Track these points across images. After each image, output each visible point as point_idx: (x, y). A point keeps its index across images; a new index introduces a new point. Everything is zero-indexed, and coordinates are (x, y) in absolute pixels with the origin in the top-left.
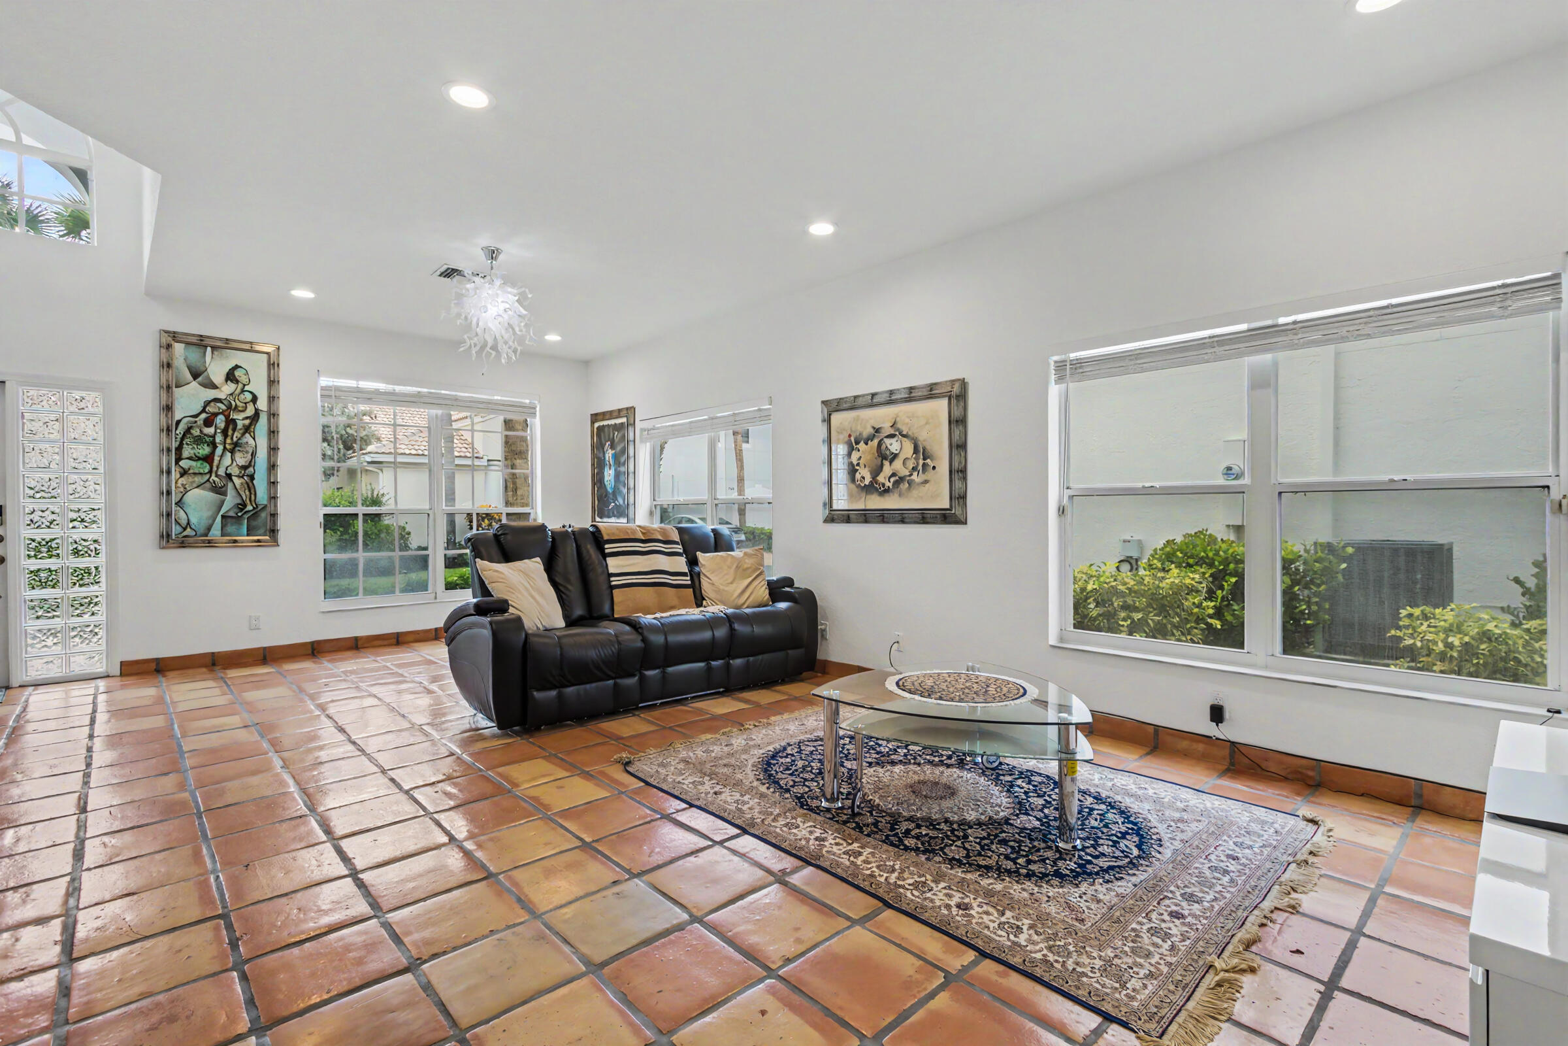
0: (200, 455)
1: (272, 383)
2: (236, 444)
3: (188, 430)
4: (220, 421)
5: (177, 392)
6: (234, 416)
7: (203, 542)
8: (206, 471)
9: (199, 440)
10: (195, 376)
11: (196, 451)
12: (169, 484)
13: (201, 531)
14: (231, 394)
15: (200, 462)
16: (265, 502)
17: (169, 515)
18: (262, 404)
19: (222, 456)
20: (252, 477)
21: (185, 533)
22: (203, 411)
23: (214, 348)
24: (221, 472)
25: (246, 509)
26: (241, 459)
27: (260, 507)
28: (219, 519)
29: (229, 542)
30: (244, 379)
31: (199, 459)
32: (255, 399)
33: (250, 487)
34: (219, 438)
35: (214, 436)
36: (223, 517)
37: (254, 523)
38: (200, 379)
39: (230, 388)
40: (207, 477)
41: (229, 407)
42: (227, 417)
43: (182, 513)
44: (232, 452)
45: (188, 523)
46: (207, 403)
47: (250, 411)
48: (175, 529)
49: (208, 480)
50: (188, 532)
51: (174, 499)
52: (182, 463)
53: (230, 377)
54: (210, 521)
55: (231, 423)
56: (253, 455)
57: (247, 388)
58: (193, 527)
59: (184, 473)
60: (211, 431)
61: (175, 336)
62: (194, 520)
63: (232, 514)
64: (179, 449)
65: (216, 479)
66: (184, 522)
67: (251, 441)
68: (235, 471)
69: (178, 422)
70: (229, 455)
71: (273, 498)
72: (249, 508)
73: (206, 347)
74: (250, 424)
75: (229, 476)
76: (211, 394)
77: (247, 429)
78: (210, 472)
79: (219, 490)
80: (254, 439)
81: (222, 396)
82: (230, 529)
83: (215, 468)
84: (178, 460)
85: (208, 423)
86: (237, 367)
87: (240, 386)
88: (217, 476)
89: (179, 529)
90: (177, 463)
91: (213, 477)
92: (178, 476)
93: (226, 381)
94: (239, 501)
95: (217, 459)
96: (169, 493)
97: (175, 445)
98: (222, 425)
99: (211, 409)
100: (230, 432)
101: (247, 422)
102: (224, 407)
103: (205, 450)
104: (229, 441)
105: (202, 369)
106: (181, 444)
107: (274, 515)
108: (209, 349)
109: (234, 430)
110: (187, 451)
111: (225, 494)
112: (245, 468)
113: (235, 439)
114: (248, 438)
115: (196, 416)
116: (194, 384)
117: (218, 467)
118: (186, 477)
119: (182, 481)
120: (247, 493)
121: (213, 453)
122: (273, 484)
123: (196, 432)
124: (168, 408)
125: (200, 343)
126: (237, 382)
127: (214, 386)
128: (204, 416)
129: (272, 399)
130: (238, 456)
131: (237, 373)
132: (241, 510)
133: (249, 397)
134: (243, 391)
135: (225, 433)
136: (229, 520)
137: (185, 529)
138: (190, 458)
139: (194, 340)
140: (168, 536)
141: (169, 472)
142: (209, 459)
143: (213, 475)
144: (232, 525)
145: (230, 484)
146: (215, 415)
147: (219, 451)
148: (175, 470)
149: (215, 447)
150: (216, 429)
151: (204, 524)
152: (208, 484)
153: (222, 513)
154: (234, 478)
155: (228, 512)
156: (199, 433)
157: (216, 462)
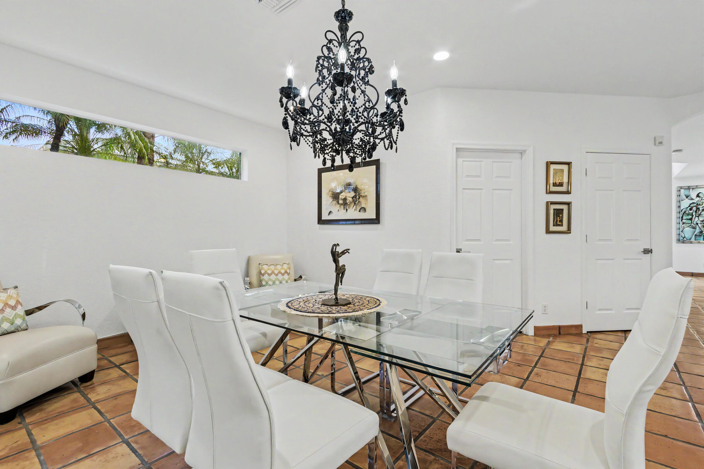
0: (688, 218)
2: (700, 215)
3: (685, 212)
4: (694, 209)
5: (682, 202)
6: (698, 207)
7: (689, 242)
9: (688, 215)
10: (687, 197)
11: (687, 218)
12: (679, 226)
13: (688, 239)
19: (695, 218)
22: (689, 206)
23: (692, 189)
24: (695, 223)
28: (694, 235)
29: (697, 242)
34: (694, 214)
35: (692, 213)
36: (695, 235)
38: (689, 198)
39: (698, 198)
40: (690, 224)
41: (697, 204)
42: (697, 207)
43: (683, 234)
44: (698, 217)
46: (691, 204)
49: (691, 225)
50: (685, 239)
51: (681, 230)
52: (683, 221)
53: (698, 196)
55: (698, 209)
59: (684, 223)
60: (691, 212)
61: (681, 188)
62: (686, 236)
63: (698, 234)
64: (682, 217)
65: (693, 225)
68: (699, 222)
69: (682, 210)
70: (697, 218)
73: (690, 189)
75: (697, 224)
76: (692, 201)
78: (691, 223)
79: (694, 228)
81: (695, 201)
83: (693, 222)
84: (682, 220)
85: (691, 209)
86: (700, 193)
87: (701, 198)
88: (693, 224)
89: (682, 238)
90: (682, 221)
91: (692, 224)
93: (697, 197)
94: (701, 231)
96: (679, 229)
97: (681, 216)
99: (692, 205)
100: (697, 211)
103: (690, 217)
104: (697, 214)
106: (683, 215)
108: (691, 189)
109: (699, 210)
110: (684, 217)
111: (696, 229)
116: (687, 199)
117: (694, 221)
118: (684, 224)
119: (683, 226)
123: (687, 212)
124: (679, 207)
125: (689, 188)
126: (700, 197)
127: (692, 199)
128: (690, 208)
131: (700, 195)
134: (702, 199)
135: (696, 212)
137: (684, 238)
139: (687, 188)
140: (679, 240)
141: (679, 223)
142: (691, 219)
143: (692, 223)
145: (697, 226)
146: (693, 207)
147: (694, 217)
148: (681, 223)
149: (693, 216)
150: (693, 211)
151: (690, 237)
152: (691, 226)
153: (695, 234)
154: (698, 224)
155: (697, 234)
156: (688, 213)
157: (693, 220)
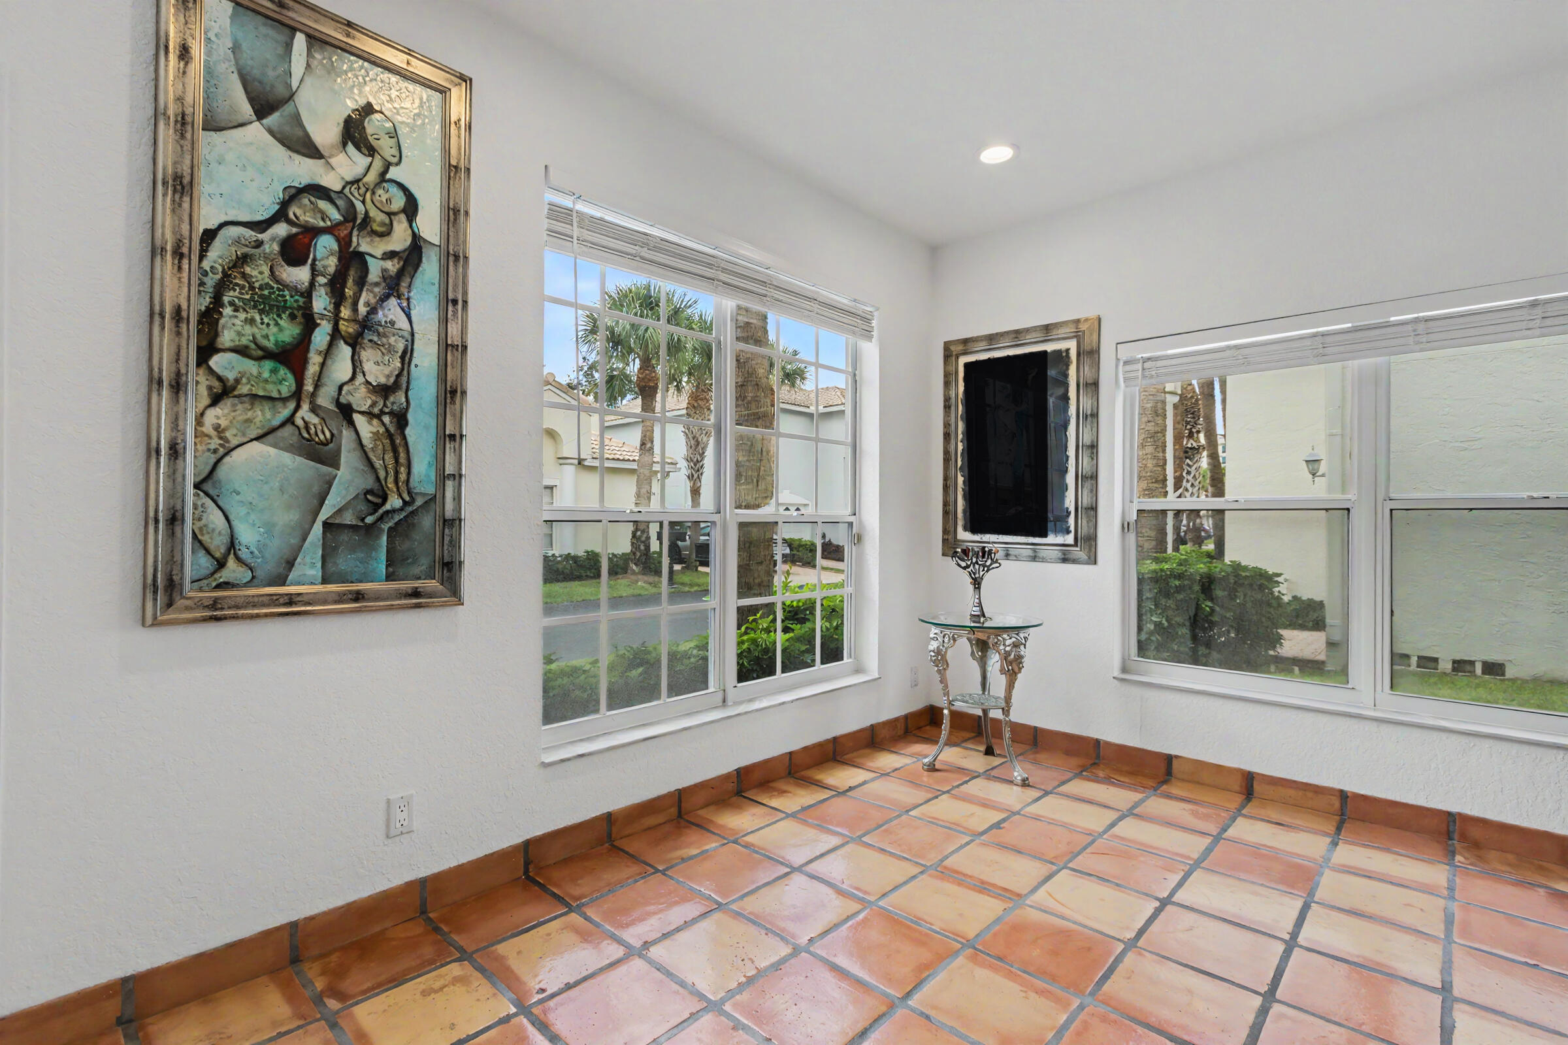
0: (270, 344)
1: (454, 171)
2: (364, 324)
3: (237, 265)
4: (325, 251)
5: (208, 143)
7: (274, 600)
8: (286, 390)
9: (266, 299)
10: (263, 106)
11: (259, 331)
12: (176, 422)
13: (268, 565)
14: (356, 181)
15: (268, 365)
16: (431, 490)
17: (174, 519)
18: (429, 225)
19: (328, 353)
20: (401, 420)
21: (224, 575)
22: (280, 215)
23: (313, 38)
24: (325, 400)
25: (388, 507)
26: (377, 369)
27: (419, 502)
28: (318, 529)
29: (340, 598)
30: (386, 147)
31: (268, 355)
32: (411, 208)
33: (398, 441)
34: (321, 302)
35: (308, 294)
36: (326, 525)
37: (403, 546)
38: (273, 119)
39: (351, 163)
40: (286, 412)
41: (350, 215)
42: (344, 244)
43: (215, 518)
44: (354, 343)
45: (232, 546)
46: (294, 195)
47: (400, 239)
48: (193, 564)
49: (290, 420)
50: (233, 572)
51: (190, 470)
52: (216, 362)
53: (354, 133)
54: (294, 541)
55: (352, 260)
56: (407, 356)
57: (393, 173)
58: (244, 554)
59: (222, 393)
60: (300, 275)
62: (247, 536)
63: (349, 518)
64: (209, 319)
65: (314, 420)
66: (218, 544)
67: (402, 323)
68: (360, 398)
69: (209, 236)
70: (345, 351)
71: (450, 477)
72: (394, 502)
73: (294, 30)
74: (400, 273)
75: (346, 411)
76: (303, 171)
77: (394, 286)
78: (297, 395)
79: (320, 453)
80: (408, 314)
81: (332, 182)
82: (345, 562)
83: (309, 387)
84: (206, 351)
85: (293, 251)
86: (368, 109)
87: (378, 165)
88: (314, 409)
89: (205, 563)
90: (202, 359)
91: (304, 412)
92: (206, 401)
93: (344, 145)
94: (370, 483)
95: (315, 360)
96: (175, 451)
97: (197, 301)
98: (332, 264)
99: (302, 212)
100: (350, 289)
101: (392, 266)
102: (336, 216)
103: (286, 331)
104: (345, 312)
105: (281, 91)
106: (216, 303)
107: (453, 524)
108: (300, 40)
109: (361, 282)
110: (232, 329)
111: (332, 461)
112: (384, 391)
113: (362, 309)
114: (392, 311)
115: (260, 226)
116: (256, 132)
117: (317, 386)
118: (227, 403)
119: (213, 416)
120: (389, 457)
121: (304, 341)
122: (449, 439)
123: (259, 272)
124: (180, 187)
125: (279, 12)
126: (371, 151)
127: (308, 149)
128: (281, 230)
129: (454, 215)
130: (369, 356)
131: (373, 125)
132: (377, 506)
133: (399, 202)
134: (383, 177)
135: (336, 287)
136: (345, 537)
137: (221, 564)
138: (242, 351)
140: (172, 586)
141: (178, 387)
142: (292, 357)
143: (305, 407)
144: (353, 550)
145: (347, 435)
146: (313, 232)
147: (321, 337)
148: (199, 387)
149: (309, 323)
150: (314, 272)
151: (276, 547)
152: (289, 429)
153: (324, 515)
154: (357, 418)
155: (340, 511)
156: (266, 278)
157: (312, 369)
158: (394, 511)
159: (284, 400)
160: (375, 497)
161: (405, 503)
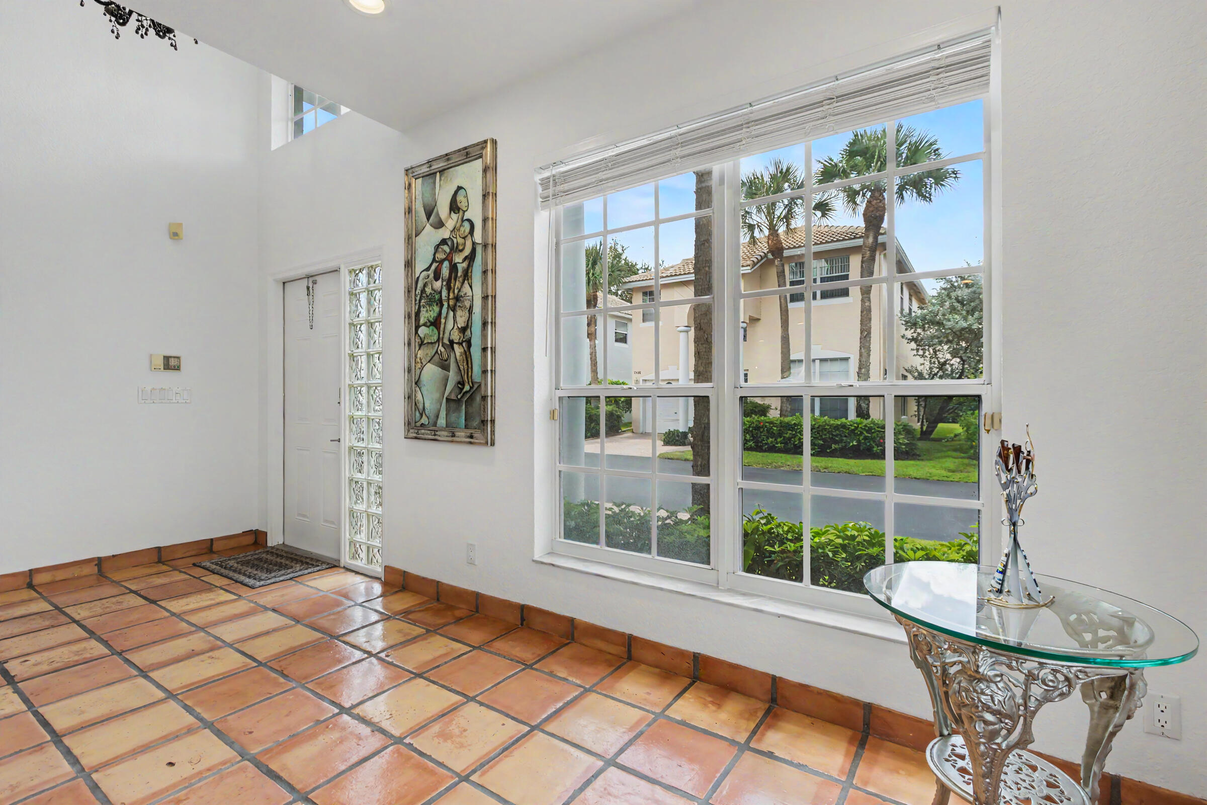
1: (487, 195)
8: (436, 338)
14: (454, 230)
15: (432, 327)
18: (478, 233)
20: (469, 343)
21: (422, 421)
25: (465, 390)
26: (461, 319)
30: (463, 205)
31: (431, 323)
32: (472, 229)
33: (467, 355)
37: (471, 411)
45: (424, 408)
47: (468, 248)
48: (415, 416)
54: (439, 405)
56: (470, 310)
57: (466, 216)
58: (427, 413)
66: (421, 407)
67: (469, 291)
71: (485, 372)
72: (467, 388)
74: (469, 267)
77: (467, 275)
80: (471, 287)
82: (452, 417)
92: (417, 348)
95: (443, 321)
98: (447, 275)
101: (465, 265)
102: (448, 250)
105: (434, 204)
112: (463, 330)
113: (456, 291)
114: (466, 287)
115: (428, 269)
120: (466, 366)
121: (440, 313)
122: (483, 350)
129: (486, 221)
130: (459, 313)
132: (462, 390)
133: (467, 227)
138: (425, 325)
144: (454, 412)
158: (466, 392)
159: (435, 343)
160: (461, 384)
161: (471, 388)
